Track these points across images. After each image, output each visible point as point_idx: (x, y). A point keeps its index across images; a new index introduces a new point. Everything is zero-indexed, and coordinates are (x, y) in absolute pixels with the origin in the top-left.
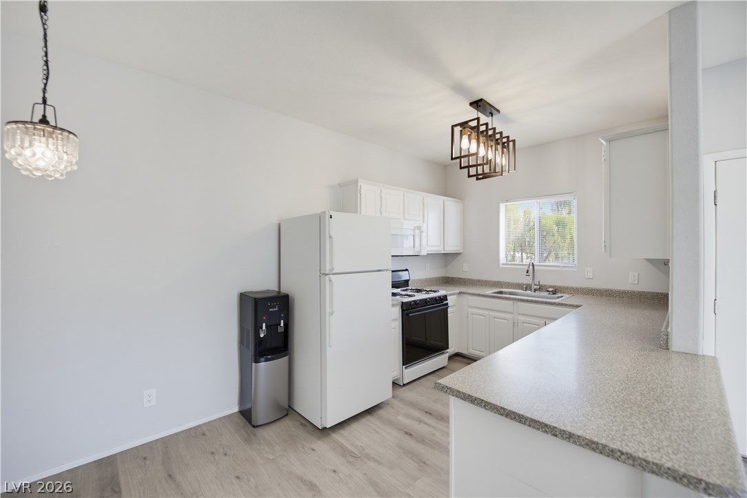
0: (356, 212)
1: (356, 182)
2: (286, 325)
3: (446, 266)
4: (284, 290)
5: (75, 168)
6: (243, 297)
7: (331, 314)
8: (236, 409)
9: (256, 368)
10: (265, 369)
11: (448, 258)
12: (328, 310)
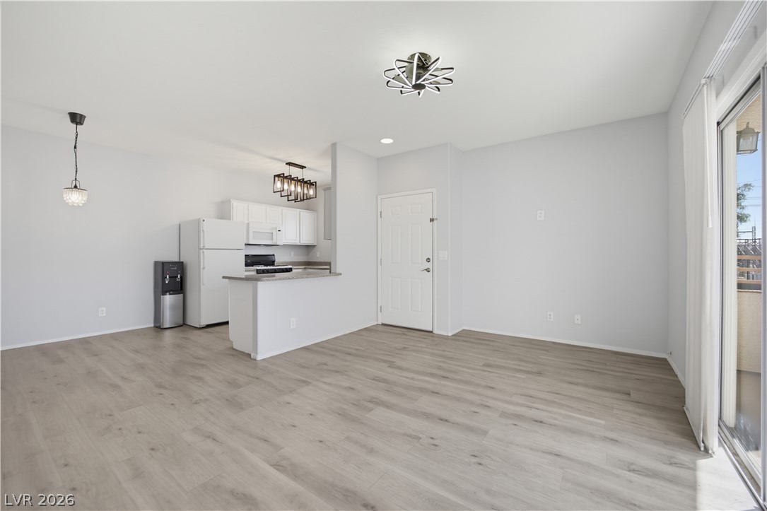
0: (230, 219)
1: (230, 201)
2: (181, 277)
3: (308, 254)
4: (181, 261)
5: (81, 205)
6: (156, 263)
7: (204, 268)
8: (152, 325)
9: (164, 298)
10: (168, 299)
11: (309, 248)
12: (202, 267)
